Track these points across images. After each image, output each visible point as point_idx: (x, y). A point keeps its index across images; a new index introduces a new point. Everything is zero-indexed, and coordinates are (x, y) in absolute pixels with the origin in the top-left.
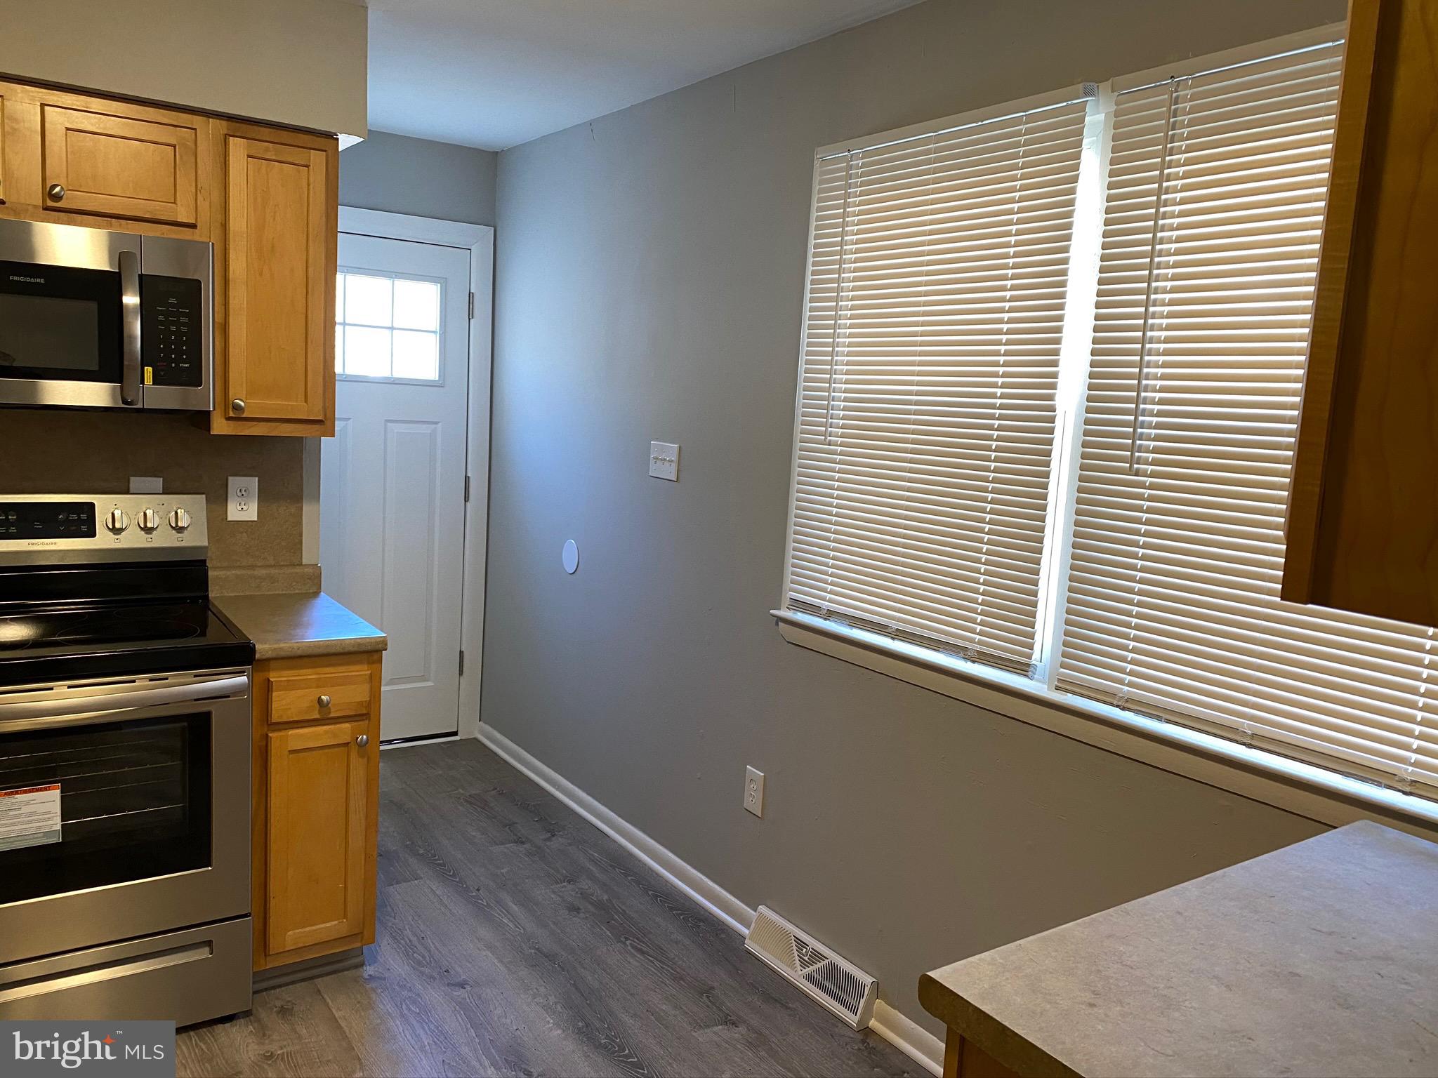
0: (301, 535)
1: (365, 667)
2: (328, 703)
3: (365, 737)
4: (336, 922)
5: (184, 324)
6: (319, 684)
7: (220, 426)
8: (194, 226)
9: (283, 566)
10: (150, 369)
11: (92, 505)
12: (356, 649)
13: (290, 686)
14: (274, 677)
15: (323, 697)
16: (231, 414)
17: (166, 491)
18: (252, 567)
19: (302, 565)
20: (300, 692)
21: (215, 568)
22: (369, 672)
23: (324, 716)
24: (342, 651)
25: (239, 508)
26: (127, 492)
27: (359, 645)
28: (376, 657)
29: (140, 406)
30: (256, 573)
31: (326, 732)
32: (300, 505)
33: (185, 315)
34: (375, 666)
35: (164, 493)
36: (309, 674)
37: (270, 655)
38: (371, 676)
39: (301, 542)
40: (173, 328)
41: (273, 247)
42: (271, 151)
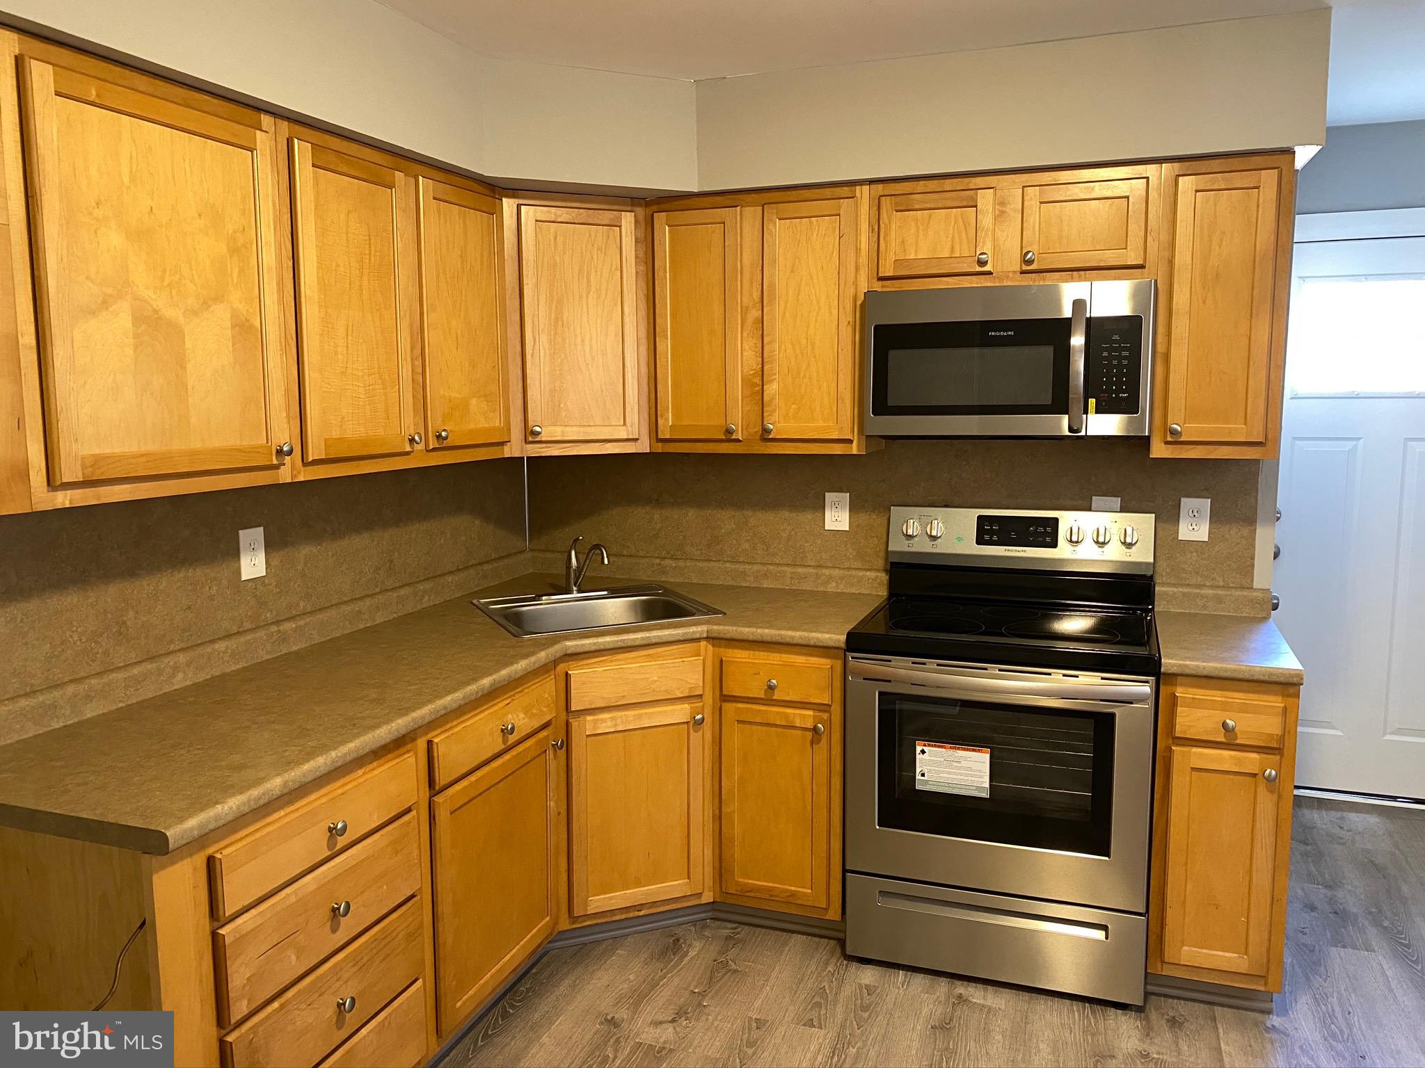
0: (1253, 558)
1: (1280, 699)
2: (1233, 729)
3: (1274, 772)
4: (1236, 955)
5: (1125, 358)
6: (1225, 707)
7: (1159, 450)
8: (1142, 267)
9: (1231, 587)
10: (1094, 400)
11: (1056, 520)
12: (1266, 678)
13: (1195, 704)
14: (1180, 692)
15: (1228, 721)
16: (1169, 439)
17: (1124, 509)
18: (1200, 586)
19: (1252, 588)
20: (1206, 712)
21: (1163, 584)
22: (1282, 705)
23: (1230, 742)
24: (1251, 678)
25: (1191, 528)
26: (1090, 510)
27: (1271, 674)
28: (1292, 690)
29: (1083, 433)
30: (1203, 591)
31: (1231, 757)
32: (1253, 528)
33: (1125, 349)
34: (1290, 700)
35: (1120, 512)
36: (1216, 696)
37: (1174, 670)
38: (1285, 709)
39: (1253, 566)
40: (1115, 362)
41: (1217, 275)
42: (1220, 181)
